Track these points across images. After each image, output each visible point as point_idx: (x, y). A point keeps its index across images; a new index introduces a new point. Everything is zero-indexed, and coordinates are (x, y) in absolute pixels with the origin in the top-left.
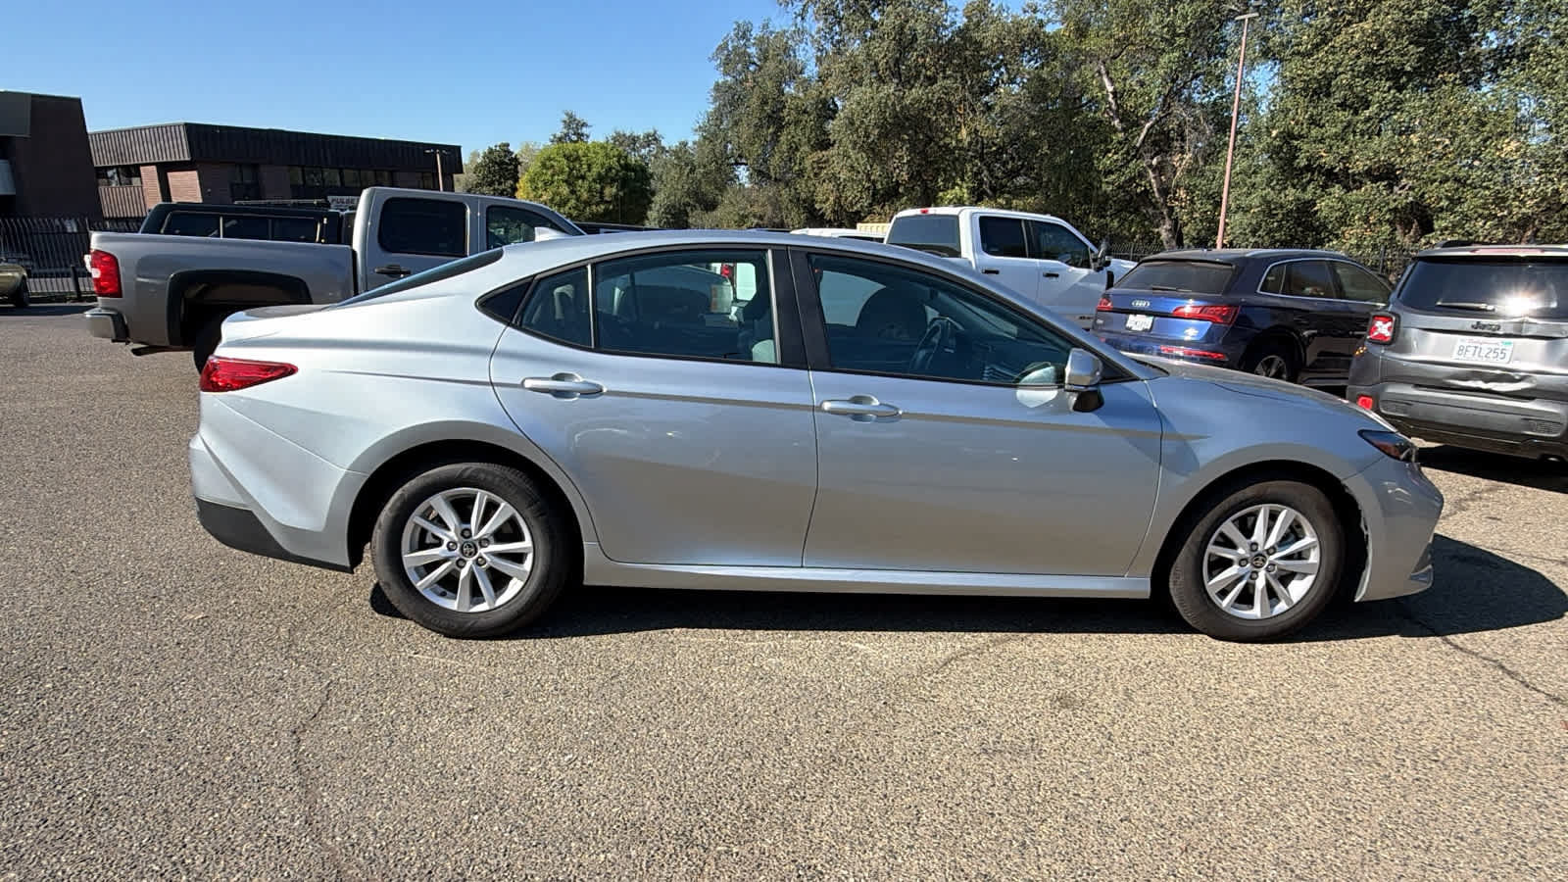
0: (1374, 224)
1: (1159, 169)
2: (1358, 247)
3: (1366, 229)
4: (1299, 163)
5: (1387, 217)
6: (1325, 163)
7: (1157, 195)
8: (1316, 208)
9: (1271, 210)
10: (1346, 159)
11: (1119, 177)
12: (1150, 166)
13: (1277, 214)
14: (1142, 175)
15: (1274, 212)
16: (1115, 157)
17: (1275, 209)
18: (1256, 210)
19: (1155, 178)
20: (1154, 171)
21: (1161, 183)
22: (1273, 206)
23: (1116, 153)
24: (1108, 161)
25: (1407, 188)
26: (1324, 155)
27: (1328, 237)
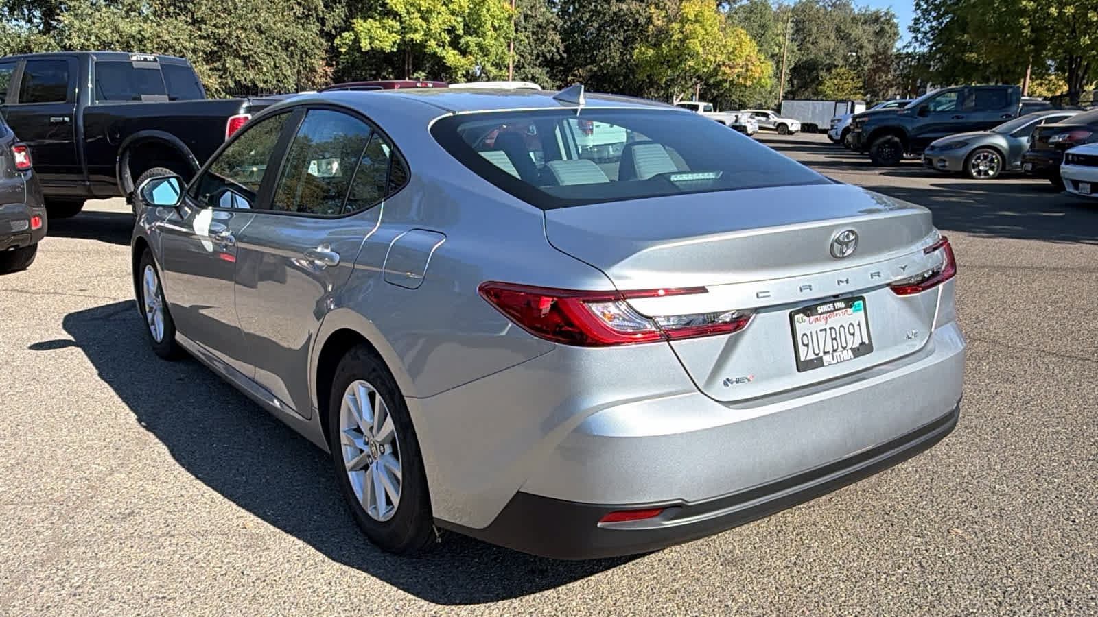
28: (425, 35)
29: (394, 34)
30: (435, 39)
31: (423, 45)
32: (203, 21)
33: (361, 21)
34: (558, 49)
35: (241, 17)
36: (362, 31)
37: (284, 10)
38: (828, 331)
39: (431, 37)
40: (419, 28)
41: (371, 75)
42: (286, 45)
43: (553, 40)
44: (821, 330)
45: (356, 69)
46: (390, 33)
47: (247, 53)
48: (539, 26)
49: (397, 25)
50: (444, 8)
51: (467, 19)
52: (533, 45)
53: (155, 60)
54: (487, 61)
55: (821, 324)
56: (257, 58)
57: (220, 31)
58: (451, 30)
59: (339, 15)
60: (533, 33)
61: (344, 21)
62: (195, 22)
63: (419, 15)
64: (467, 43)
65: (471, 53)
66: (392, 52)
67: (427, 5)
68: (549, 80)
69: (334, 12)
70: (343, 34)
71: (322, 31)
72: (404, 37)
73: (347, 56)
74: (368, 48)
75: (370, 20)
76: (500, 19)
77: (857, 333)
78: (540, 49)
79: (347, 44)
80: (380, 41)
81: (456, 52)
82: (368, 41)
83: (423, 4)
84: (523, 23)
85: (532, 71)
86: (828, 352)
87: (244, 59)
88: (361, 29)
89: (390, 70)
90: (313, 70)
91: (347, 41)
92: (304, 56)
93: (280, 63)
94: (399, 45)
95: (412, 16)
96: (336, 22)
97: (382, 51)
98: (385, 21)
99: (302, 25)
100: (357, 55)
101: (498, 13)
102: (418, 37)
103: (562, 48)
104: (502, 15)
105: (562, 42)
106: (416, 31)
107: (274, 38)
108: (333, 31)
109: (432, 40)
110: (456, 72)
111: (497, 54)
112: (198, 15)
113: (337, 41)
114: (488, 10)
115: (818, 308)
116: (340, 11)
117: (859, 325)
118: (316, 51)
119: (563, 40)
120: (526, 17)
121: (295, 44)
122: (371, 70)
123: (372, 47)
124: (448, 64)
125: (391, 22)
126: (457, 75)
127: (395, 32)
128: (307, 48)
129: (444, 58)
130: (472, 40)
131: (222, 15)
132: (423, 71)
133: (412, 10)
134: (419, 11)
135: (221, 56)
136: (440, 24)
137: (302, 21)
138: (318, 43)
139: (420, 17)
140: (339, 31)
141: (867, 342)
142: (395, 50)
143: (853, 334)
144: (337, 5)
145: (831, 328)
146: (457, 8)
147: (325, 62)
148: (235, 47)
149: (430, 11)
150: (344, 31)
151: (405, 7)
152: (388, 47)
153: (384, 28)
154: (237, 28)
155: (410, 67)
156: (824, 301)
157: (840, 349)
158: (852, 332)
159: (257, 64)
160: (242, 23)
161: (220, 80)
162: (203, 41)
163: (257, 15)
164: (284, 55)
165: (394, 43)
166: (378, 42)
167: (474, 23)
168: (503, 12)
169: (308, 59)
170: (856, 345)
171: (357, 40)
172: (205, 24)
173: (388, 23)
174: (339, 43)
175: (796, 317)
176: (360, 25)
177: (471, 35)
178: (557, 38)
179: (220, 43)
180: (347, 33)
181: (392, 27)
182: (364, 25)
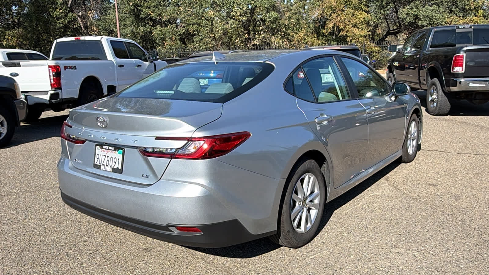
0: (174, 40)
1: (83, 17)
2: (170, 49)
3: (172, 42)
4: (142, 16)
5: (178, 37)
6: (153, 17)
7: (83, 29)
8: (153, 34)
9: (135, 35)
10: (160, 15)
11: (64, 21)
12: (79, 16)
13: (138, 37)
14: (75, 20)
15: (137, 36)
16: (61, 11)
17: (137, 35)
18: (129, 35)
19: (81, 21)
20: (81, 18)
21: (84, 24)
22: (136, 34)
23: (60, 9)
24: (57, 13)
25: (182, 27)
26: (152, 13)
27: (157, 45)
38: (106, 157)
44: (104, 156)
53: (470, 27)
55: (105, 153)
77: (117, 163)
86: (104, 165)
115: (104, 146)
117: (119, 159)
143: (115, 162)
145: (108, 156)
156: (106, 144)
157: (109, 166)
158: (115, 161)
170: (116, 167)
175: (97, 147)
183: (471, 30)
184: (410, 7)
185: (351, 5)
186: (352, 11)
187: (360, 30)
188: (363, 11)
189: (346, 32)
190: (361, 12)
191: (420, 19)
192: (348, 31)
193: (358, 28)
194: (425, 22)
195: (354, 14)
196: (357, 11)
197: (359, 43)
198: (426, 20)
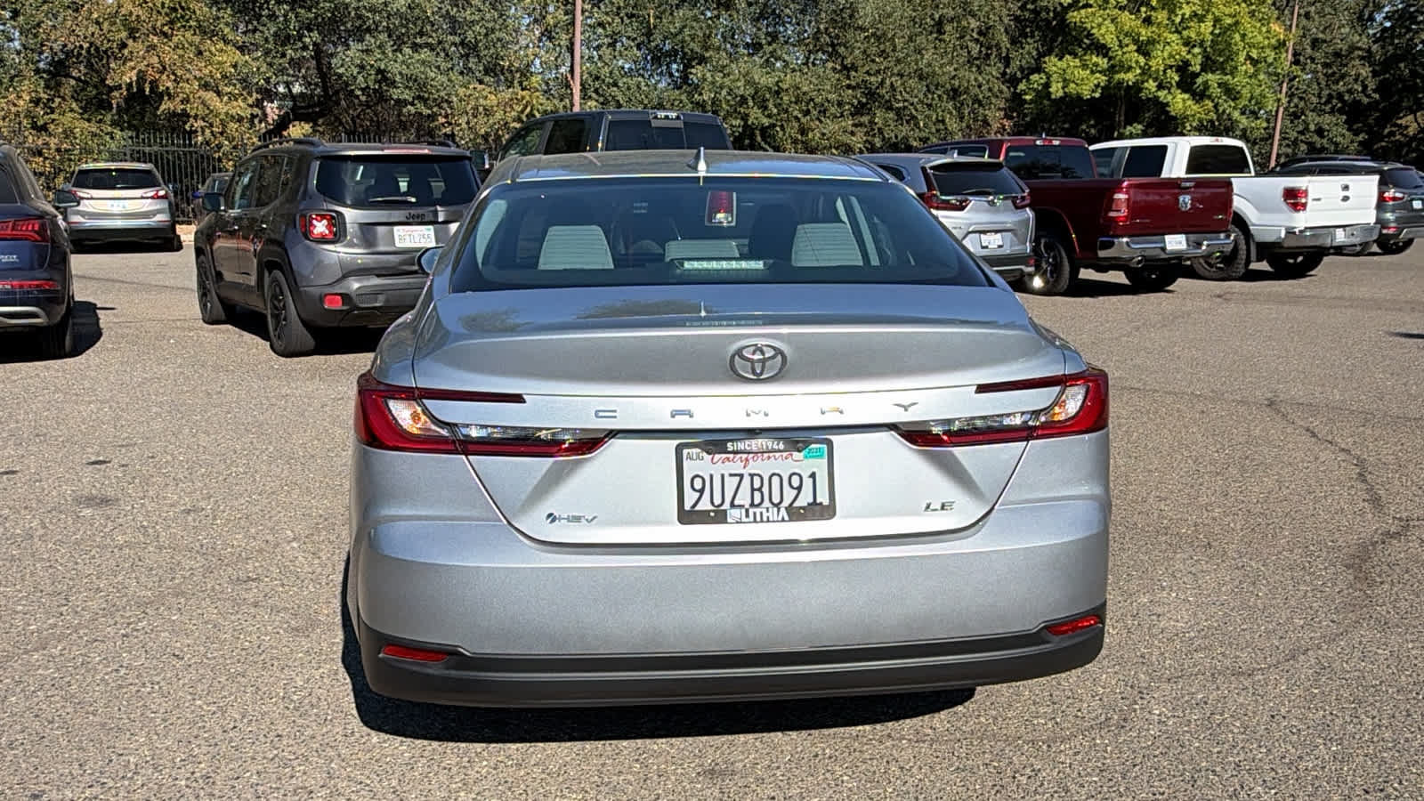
28: (1143, 73)
29: (1098, 75)
30: (1155, 80)
31: (1137, 87)
32: (854, 68)
33: (1054, 59)
34: (1365, 87)
35: (898, 61)
36: (1055, 72)
37: (955, 49)
39: (1150, 76)
40: (1134, 65)
41: (1063, 129)
42: (955, 93)
43: (1358, 75)
44: (732, 475)
45: (1043, 121)
46: (1093, 72)
47: (901, 105)
48: (1337, 54)
49: (1103, 63)
50: (1175, 37)
51: (1208, 49)
52: (1324, 83)
53: (678, 118)
54: (1235, 108)
55: (733, 467)
56: (913, 111)
57: (873, 79)
58: (1183, 68)
59: (1029, 53)
60: (1326, 65)
61: (1035, 60)
62: (844, 67)
63: (1135, 48)
64: (1206, 83)
65: (1209, 97)
66: (1093, 98)
67: (1149, 34)
68: (1347, 133)
69: (1023, 48)
70: (1031, 77)
71: (1004, 74)
72: (1111, 78)
73: (1032, 106)
74: (1060, 94)
75: (1068, 56)
76: (1262, 48)
77: (807, 488)
78: (1334, 87)
79: (1034, 90)
80: (1077, 84)
81: (1186, 96)
82: (1060, 85)
83: (1144, 33)
84: (1309, 50)
85: (1317, 119)
86: (740, 506)
87: (898, 112)
88: (1054, 69)
89: (1092, 122)
90: (986, 123)
91: (1035, 86)
92: (976, 106)
93: (942, 116)
94: (1103, 88)
95: (1125, 50)
96: (1024, 62)
97: (1079, 97)
98: (1087, 57)
99: (979, 67)
100: (1046, 102)
101: (1260, 38)
102: (1130, 77)
103: (1371, 85)
104: (1266, 42)
105: (1373, 77)
106: (1130, 68)
107: (937, 86)
108: (1018, 73)
109: (1151, 81)
110: (1183, 124)
111: (1252, 98)
112: (848, 61)
113: (1022, 86)
114: (1243, 36)
115: (730, 444)
116: (1030, 47)
118: (994, 100)
119: (1375, 74)
120: (1315, 43)
121: (966, 91)
122: (1064, 122)
123: (1065, 93)
124: (1173, 114)
125: (1095, 59)
126: (1185, 128)
127: (1100, 72)
128: (981, 97)
129: (1167, 104)
130: (1213, 78)
131: (877, 60)
132: (1139, 123)
133: (1126, 41)
134: (1136, 42)
135: (871, 109)
136: (1164, 59)
137: (978, 62)
138: (996, 89)
139: (1137, 51)
140: (1028, 72)
141: (826, 502)
142: (1097, 95)
143: (798, 489)
144: (1029, 40)
145: (753, 475)
146: (1193, 35)
147: (1002, 113)
148: (887, 97)
149: (1152, 42)
150: (1032, 74)
151: (1118, 37)
152: (1086, 93)
153: (1085, 67)
154: (892, 75)
155: (1122, 118)
157: (766, 504)
158: (795, 484)
159: (914, 117)
160: (899, 67)
161: (865, 138)
162: (850, 91)
163: (919, 57)
164: (950, 106)
165: (1097, 86)
166: (1074, 86)
167: (1220, 56)
168: (1268, 38)
169: (981, 110)
170: (802, 503)
171: (1047, 85)
172: (856, 71)
173: (1091, 60)
174: (1024, 88)
175: (685, 452)
176: (1053, 64)
177: (1213, 72)
178: (1365, 71)
179: (872, 94)
180: (1036, 75)
181: (1096, 65)
182: (1059, 64)
183: (680, 124)
184: (365, 48)
185: (187, 21)
186: (197, 39)
187: (226, 98)
188: (226, 42)
189: (182, 102)
190: (221, 45)
191: (393, 84)
192: (186, 101)
193: (219, 93)
194: (407, 91)
195: (202, 48)
196: (209, 42)
197: (227, 138)
198: (410, 88)
